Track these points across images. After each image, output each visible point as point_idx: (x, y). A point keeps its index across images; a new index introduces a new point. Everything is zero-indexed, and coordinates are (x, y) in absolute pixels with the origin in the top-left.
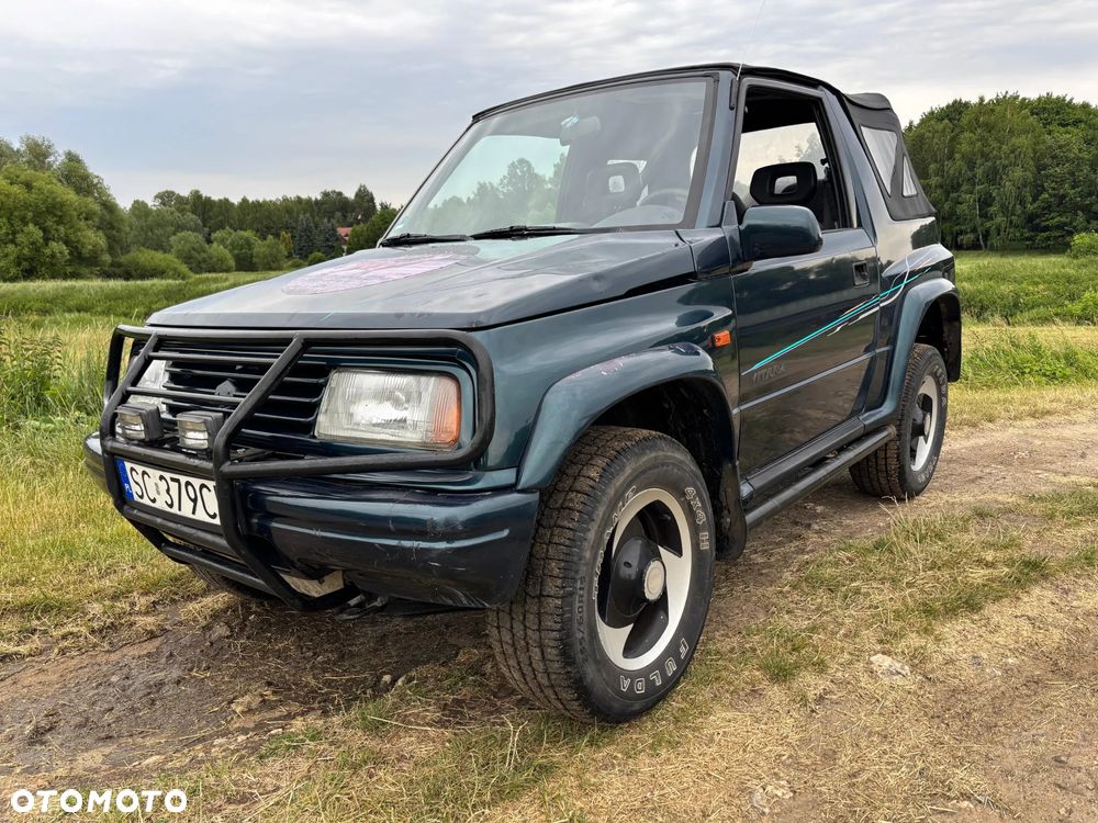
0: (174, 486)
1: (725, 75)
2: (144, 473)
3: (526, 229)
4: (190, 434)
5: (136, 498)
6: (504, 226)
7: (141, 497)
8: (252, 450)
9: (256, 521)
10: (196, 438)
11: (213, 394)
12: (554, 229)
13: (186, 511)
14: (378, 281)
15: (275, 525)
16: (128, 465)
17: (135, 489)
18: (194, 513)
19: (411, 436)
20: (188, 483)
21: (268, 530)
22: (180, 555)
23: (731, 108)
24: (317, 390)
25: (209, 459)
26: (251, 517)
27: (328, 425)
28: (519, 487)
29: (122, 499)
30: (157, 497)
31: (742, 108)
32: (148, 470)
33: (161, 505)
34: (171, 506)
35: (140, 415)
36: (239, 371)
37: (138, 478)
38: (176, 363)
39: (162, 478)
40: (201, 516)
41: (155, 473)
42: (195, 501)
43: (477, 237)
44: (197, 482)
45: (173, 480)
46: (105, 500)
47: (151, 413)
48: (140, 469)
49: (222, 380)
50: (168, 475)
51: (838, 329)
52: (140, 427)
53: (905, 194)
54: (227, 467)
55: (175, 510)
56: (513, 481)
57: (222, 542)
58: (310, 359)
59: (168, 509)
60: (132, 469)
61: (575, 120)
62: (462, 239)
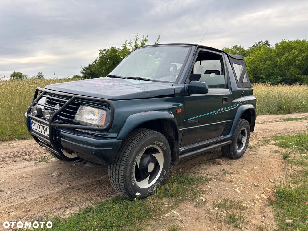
0: (41, 127)
1: (194, 47)
2: (35, 123)
3: (139, 78)
4: (46, 115)
5: (33, 129)
6: (135, 76)
7: (34, 129)
8: (60, 121)
9: (58, 137)
10: (47, 116)
11: (54, 107)
12: (146, 79)
13: (43, 133)
14: (98, 86)
15: (62, 139)
16: (32, 121)
17: (33, 127)
18: (44, 134)
19: (95, 123)
20: (44, 127)
21: (60, 140)
22: (42, 144)
23: (194, 56)
24: (77, 109)
25: (49, 122)
26: (56, 136)
27: (77, 118)
28: (117, 138)
29: (30, 128)
30: (37, 129)
31: (197, 56)
32: (36, 122)
33: (38, 131)
34: (40, 131)
35: (36, 109)
36: (61, 102)
37: (34, 124)
38: (49, 98)
39: (39, 124)
40: (46, 135)
41: (37, 123)
42: (45, 131)
43: (128, 78)
44: (46, 127)
45: (41, 125)
46: (26, 128)
47: (39, 109)
48: (34, 122)
49: (57, 104)
50: (40, 124)
51: (216, 113)
52: (36, 112)
53: (243, 82)
54: (52, 124)
55: (40, 133)
56: (116, 136)
57: (49, 141)
58: (76, 102)
59: (39, 132)
60: (33, 122)
61: (158, 53)
62: (125, 78)
